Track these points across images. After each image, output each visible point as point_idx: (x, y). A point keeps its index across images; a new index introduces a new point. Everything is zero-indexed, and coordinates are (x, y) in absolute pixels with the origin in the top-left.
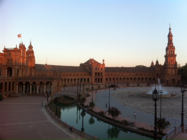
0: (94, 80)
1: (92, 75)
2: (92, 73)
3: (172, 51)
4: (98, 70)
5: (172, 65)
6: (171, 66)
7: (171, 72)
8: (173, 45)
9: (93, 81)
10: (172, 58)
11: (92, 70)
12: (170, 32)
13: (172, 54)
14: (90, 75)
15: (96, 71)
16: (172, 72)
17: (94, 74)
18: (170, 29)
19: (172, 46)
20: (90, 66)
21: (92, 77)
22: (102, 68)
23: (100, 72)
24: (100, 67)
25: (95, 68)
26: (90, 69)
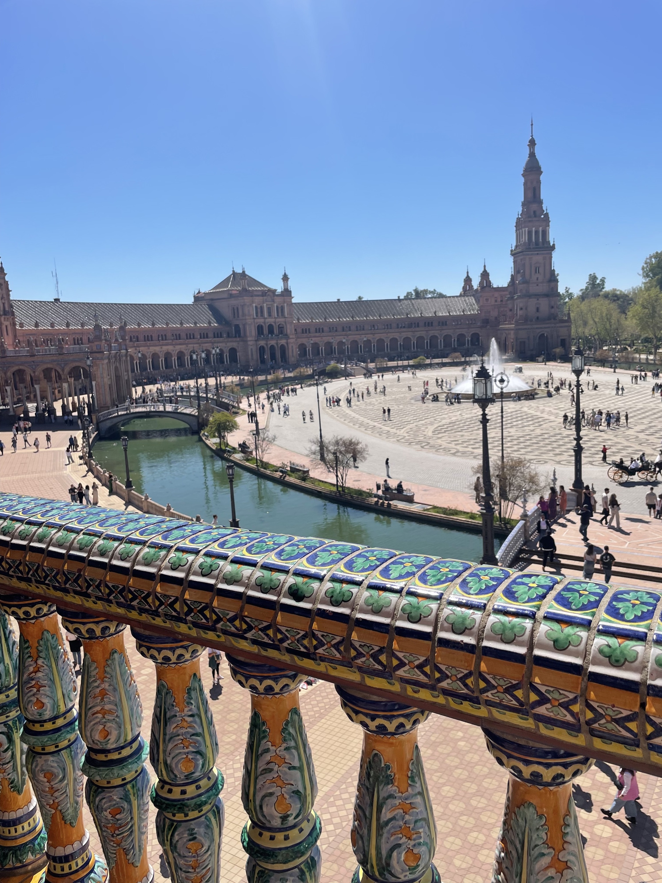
0: (254, 353)
1: (245, 335)
2: (244, 325)
3: (537, 232)
4: (266, 314)
5: (538, 284)
6: (534, 289)
7: (535, 309)
8: (541, 208)
9: (250, 357)
10: (538, 258)
11: (244, 315)
12: (532, 155)
13: (537, 243)
14: (239, 336)
15: (260, 321)
16: (538, 310)
17: (251, 332)
18: (532, 143)
19: (538, 213)
21: (246, 341)
22: (282, 308)
23: (275, 323)
24: (275, 305)
25: (256, 307)
26: (235, 311)
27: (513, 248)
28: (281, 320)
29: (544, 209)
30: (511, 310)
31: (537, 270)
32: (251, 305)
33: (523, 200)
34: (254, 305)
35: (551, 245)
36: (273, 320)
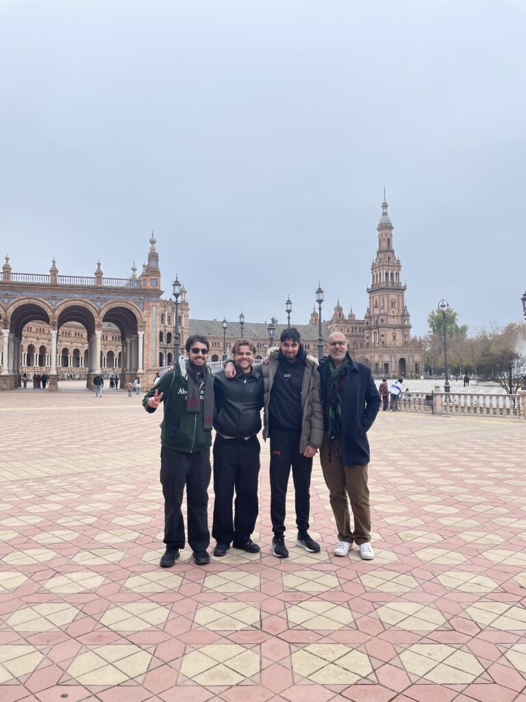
3: (392, 274)
4: (167, 323)
5: (394, 317)
6: (391, 321)
7: (392, 337)
8: (394, 256)
10: (393, 296)
12: (385, 214)
13: (393, 283)
15: (162, 328)
16: (394, 337)
18: (385, 206)
19: (392, 259)
22: (181, 318)
23: (173, 331)
27: (370, 287)
29: (396, 256)
30: (368, 338)
31: (393, 304)
33: (378, 248)
35: (403, 285)
36: (172, 329)
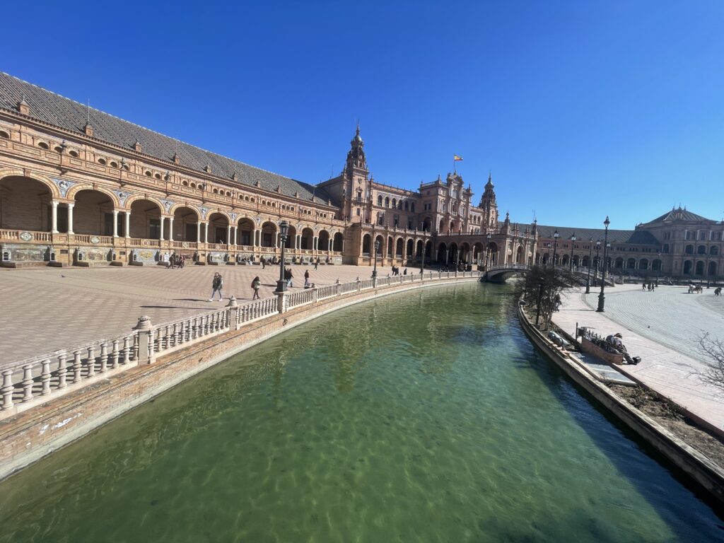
0: (679, 265)
1: (672, 252)
2: (673, 245)
9: (674, 267)
11: (674, 237)
14: (667, 252)
15: (691, 242)
17: (679, 250)
20: (666, 229)
21: (671, 256)
23: (708, 245)
24: (711, 231)
25: (688, 233)
26: (667, 235)
28: (714, 243)
32: (683, 230)
34: (686, 231)
36: (706, 242)
